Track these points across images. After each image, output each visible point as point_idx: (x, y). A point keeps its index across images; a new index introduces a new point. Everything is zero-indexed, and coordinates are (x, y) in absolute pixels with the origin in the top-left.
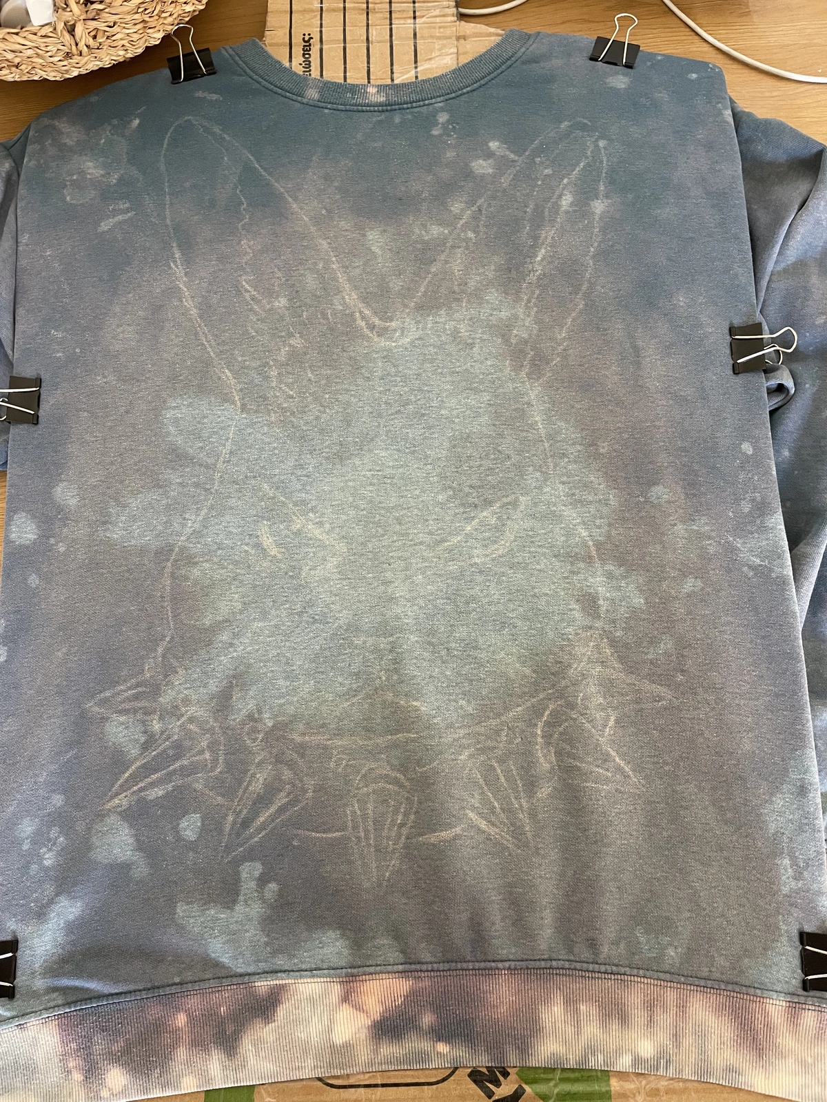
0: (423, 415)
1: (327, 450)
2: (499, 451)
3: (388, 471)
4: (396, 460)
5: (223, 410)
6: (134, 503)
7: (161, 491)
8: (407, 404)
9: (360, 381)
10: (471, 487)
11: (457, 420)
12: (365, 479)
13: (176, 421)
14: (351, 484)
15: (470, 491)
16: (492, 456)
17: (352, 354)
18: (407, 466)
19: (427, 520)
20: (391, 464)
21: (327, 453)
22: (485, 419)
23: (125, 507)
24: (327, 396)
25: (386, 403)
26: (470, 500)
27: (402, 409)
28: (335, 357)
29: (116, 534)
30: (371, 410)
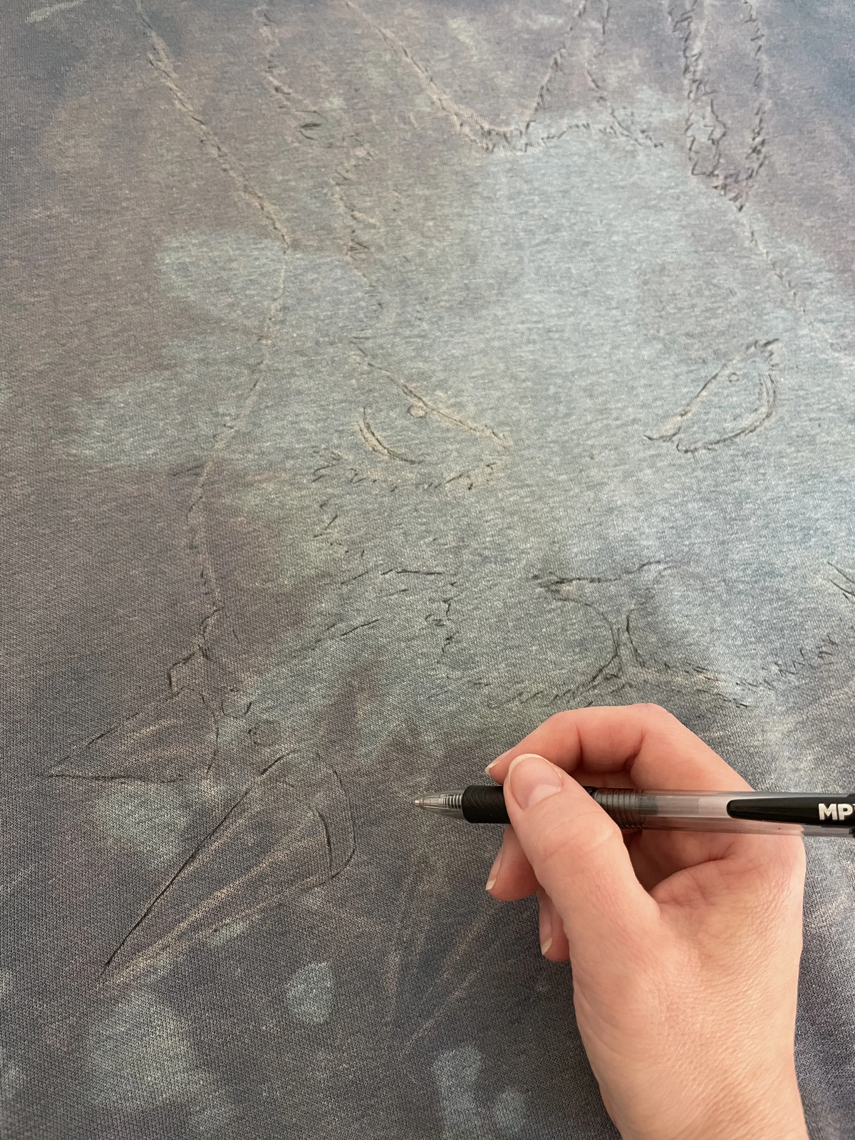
0: (587, 243)
1: (446, 297)
2: (715, 285)
3: (553, 322)
4: (560, 306)
5: (263, 249)
6: (120, 397)
7: (167, 373)
8: (558, 230)
9: (477, 201)
10: (688, 335)
11: (639, 249)
12: (517, 335)
13: (183, 269)
14: (496, 344)
15: (689, 341)
16: (707, 293)
17: (458, 168)
18: (580, 313)
19: (633, 388)
20: (554, 311)
21: (447, 301)
22: (680, 244)
23: (100, 403)
24: (431, 223)
25: (525, 230)
26: (694, 355)
27: (552, 237)
28: (432, 172)
29: (88, 450)
30: (503, 240)
